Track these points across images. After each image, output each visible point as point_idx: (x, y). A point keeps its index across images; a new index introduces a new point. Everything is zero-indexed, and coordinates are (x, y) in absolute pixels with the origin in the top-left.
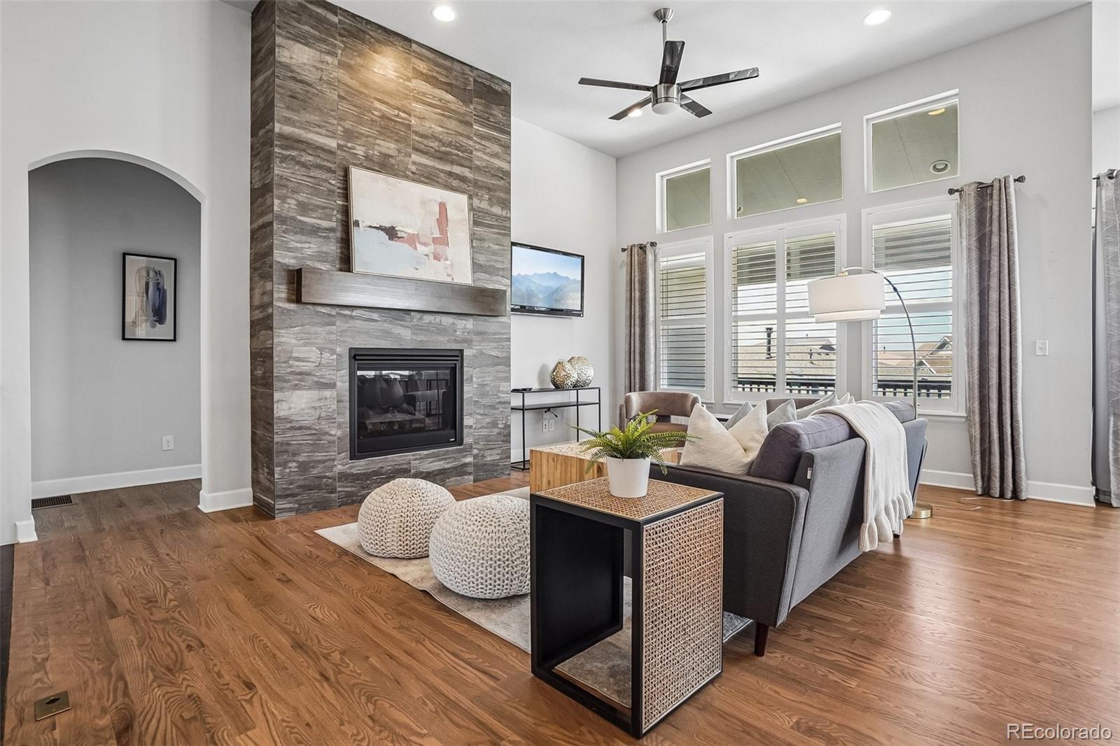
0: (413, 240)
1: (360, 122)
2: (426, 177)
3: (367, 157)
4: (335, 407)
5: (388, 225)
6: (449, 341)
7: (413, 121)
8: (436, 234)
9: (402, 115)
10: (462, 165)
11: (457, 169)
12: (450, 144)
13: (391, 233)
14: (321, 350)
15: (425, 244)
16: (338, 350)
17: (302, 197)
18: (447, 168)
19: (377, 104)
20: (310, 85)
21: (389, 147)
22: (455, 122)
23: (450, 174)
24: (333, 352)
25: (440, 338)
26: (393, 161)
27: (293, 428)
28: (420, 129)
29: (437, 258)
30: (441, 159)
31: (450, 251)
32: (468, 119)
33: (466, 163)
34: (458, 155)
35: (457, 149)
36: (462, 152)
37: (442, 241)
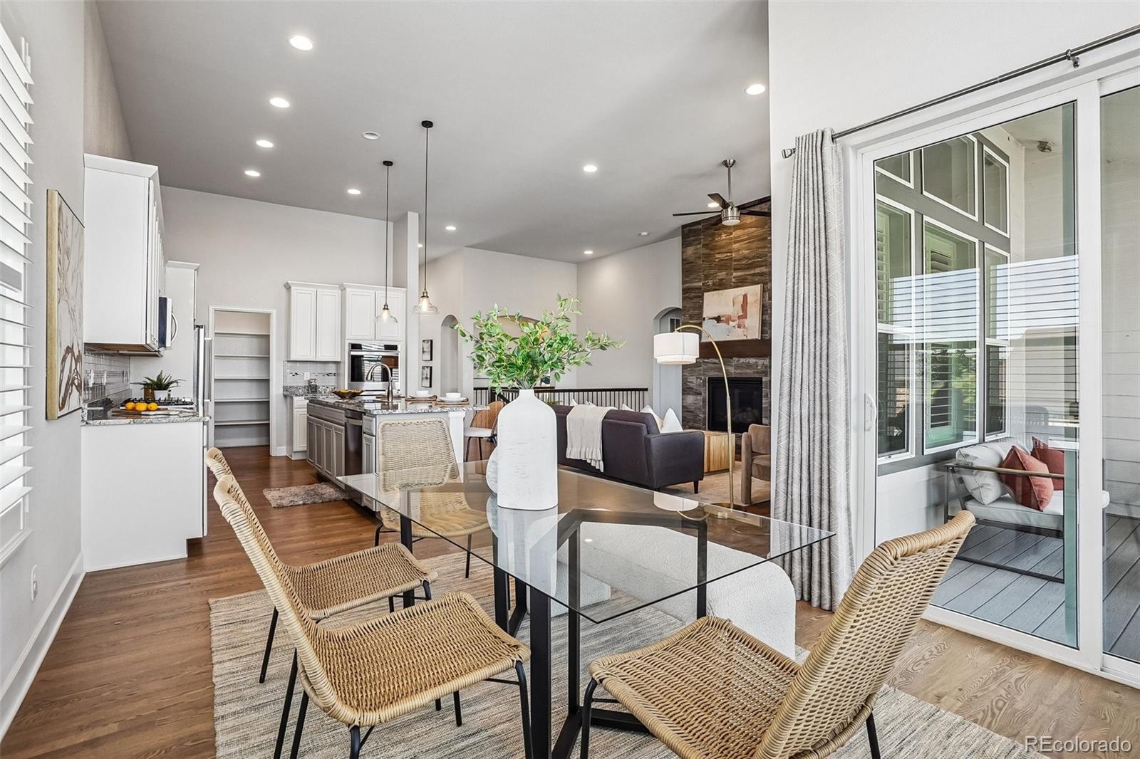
0: (728, 319)
1: (711, 268)
2: (740, 282)
3: (714, 284)
4: (701, 404)
5: (717, 316)
6: (753, 373)
7: (734, 255)
8: (741, 314)
9: (729, 254)
10: (761, 266)
11: (758, 270)
12: (754, 258)
13: (718, 319)
14: (697, 378)
15: (734, 321)
16: (703, 378)
17: (690, 312)
18: (752, 272)
19: (717, 256)
20: (692, 263)
21: (722, 275)
22: (755, 243)
23: (754, 275)
24: (701, 379)
25: (748, 371)
26: (724, 281)
27: (688, 411)
28: (738, 257)
29: (739, 327)
30: (748, 268)
31: (747, 322)
32: (764, 236)
33: (764, 264)
34: (758, 261)
35: (758, 258)
36: (761, 258)
37: (744, 316)
